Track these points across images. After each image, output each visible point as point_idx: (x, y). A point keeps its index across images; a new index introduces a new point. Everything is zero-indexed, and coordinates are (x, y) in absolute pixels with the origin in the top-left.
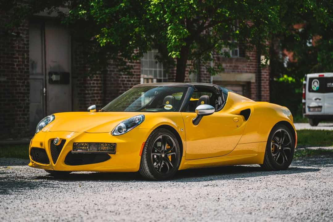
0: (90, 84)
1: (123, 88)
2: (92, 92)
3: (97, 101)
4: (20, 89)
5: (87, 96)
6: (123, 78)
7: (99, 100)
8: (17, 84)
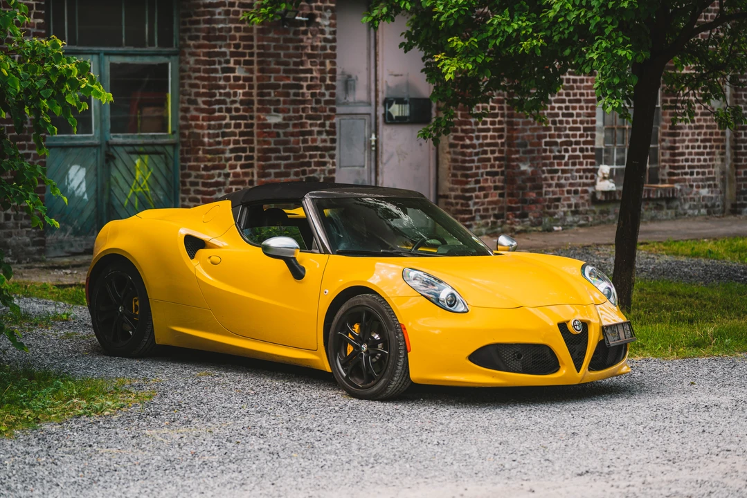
0: (477, 123)
1: (553, 132)
2: (481, 141)
3: (492, 161)
4: (314, 141)
5: (469, 151)
6: (553, 108)
7: (496, 159)
8: (309, 129)
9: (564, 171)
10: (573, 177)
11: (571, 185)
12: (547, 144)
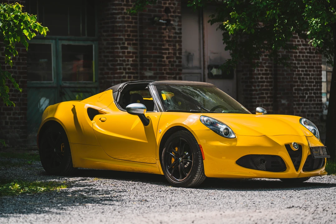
0: (258, 78)
1: (299, 83)
2: (260, 88)
3: (266, 99)
5: (254, 92)
6: (299, 71)
7: (268, 97)
9: (305, 105)
10: (310, 108)
11: (309, 112)
12: (295, 90)
